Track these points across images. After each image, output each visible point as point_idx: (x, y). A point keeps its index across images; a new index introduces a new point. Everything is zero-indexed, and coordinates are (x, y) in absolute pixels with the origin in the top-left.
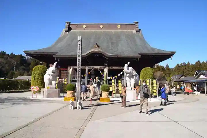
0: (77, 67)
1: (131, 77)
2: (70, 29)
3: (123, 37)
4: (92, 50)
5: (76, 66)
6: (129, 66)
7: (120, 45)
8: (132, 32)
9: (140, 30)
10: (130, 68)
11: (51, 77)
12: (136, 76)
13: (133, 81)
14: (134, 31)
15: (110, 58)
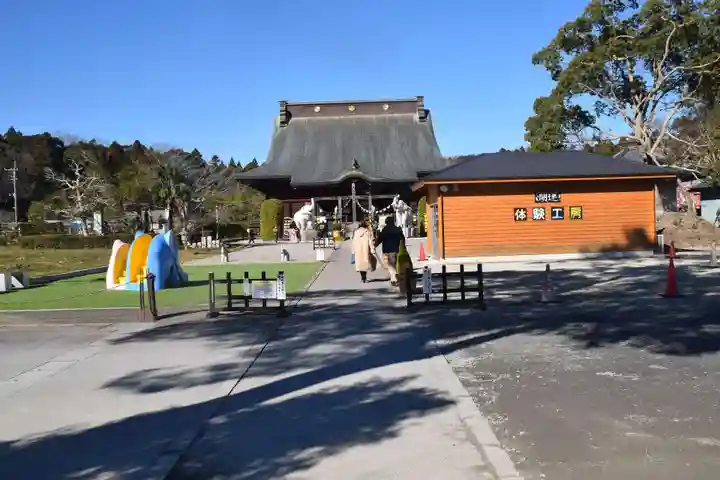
0: (352, 197)
1: (402, 211)
2: (288, 115)
3: (394, 133)
4: (348, 173)
5: (351, 194)
6: (399, 199)
7: (388, 155)
8: (411, 119)
9: (427, 112)
10: (401, 202)
11: (307, 217)
12: (407, 210)
13: (404, 216)
14: (416, 117)
15: (375, 184)
